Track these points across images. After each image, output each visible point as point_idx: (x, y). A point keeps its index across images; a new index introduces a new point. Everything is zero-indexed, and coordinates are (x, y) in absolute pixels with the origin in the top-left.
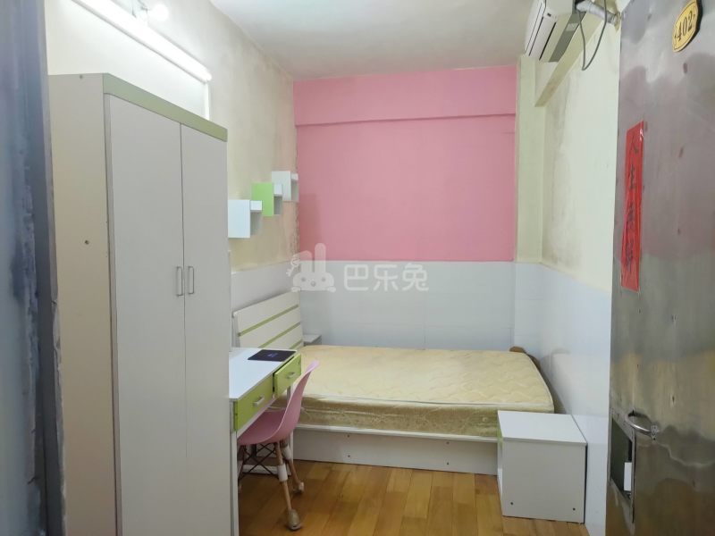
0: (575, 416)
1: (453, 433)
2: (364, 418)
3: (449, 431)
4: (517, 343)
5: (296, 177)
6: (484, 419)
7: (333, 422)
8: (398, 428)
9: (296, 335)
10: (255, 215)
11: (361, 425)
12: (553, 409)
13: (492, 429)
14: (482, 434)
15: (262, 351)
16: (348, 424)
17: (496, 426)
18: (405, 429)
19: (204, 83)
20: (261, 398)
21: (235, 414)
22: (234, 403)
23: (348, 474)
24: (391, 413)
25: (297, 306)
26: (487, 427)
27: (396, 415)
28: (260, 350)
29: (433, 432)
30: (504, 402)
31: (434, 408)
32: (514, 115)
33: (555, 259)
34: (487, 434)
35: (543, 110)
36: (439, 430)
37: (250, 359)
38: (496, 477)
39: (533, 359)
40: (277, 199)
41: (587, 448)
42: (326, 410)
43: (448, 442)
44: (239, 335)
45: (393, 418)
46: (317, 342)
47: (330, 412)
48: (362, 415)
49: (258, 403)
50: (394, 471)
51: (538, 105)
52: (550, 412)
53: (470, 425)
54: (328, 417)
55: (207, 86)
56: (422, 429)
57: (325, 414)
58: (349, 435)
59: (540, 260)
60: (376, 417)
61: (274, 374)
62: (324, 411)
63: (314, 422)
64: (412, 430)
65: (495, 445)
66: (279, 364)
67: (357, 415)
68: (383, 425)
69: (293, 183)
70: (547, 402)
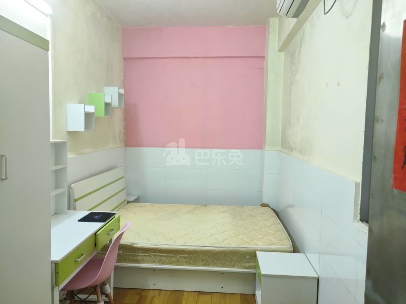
0: (307, 254)
1: (226, 267)
2: (165, 258)
3: (224, 266)
4: (265, 201)
5: (122, 91)
6: (247, 257)
7: (143, 261)
8: (189, 264)
9: (122, 197)
10: (88, 116)
11: (163, 263)
12: (292, 249)
13: (253, 264)
14: (246, 268)
15: (91, 213)
16: (154, 262)
17: (255, 262)
18: (194, 265)
19: (47, 16)
20: (83, 255)
21: (57, 273)
22: (56, 264)
23: (154, 297)
24: (184, 254)
25: (123, 177)
26: (249, 262)
27: (187, 256)
28: (89, 212)
29: (213, 266)
30: (260, 245)
31: (214, 250)
32: (264, 57)
33: (291, 149)
34: (249, 268)
35: (283, 55)
36: (217, 265)
37: (79, 221)
38: (254, 295)
39: (274, 211)
40: (107, 105)
41: (318, 280)
42: (137, 253)
43: (222, 273)
44: (76, 200)
45: (185, 258)
46: (137, 201)
47: (140, 254)
48: (164, 256)
49: (79, 260)
50: (186, 293)
51: (279, 51)
52: (290, 252)
53: (238, 261)
54: (140, 258)
55: (49, 18)
56: (205, 265)
57: (138, 256)
58: (154, 270)
59: (280, 149)
60: (173, 257)
61: (96, 234)
62: (136, 254)
63: (130, 261)
64: (198, 266)
65: (254, 274)
66: (101, 224)
67: (160, 256)
68: (178, 263)
69: (120, 95)
70: (288, 245)
